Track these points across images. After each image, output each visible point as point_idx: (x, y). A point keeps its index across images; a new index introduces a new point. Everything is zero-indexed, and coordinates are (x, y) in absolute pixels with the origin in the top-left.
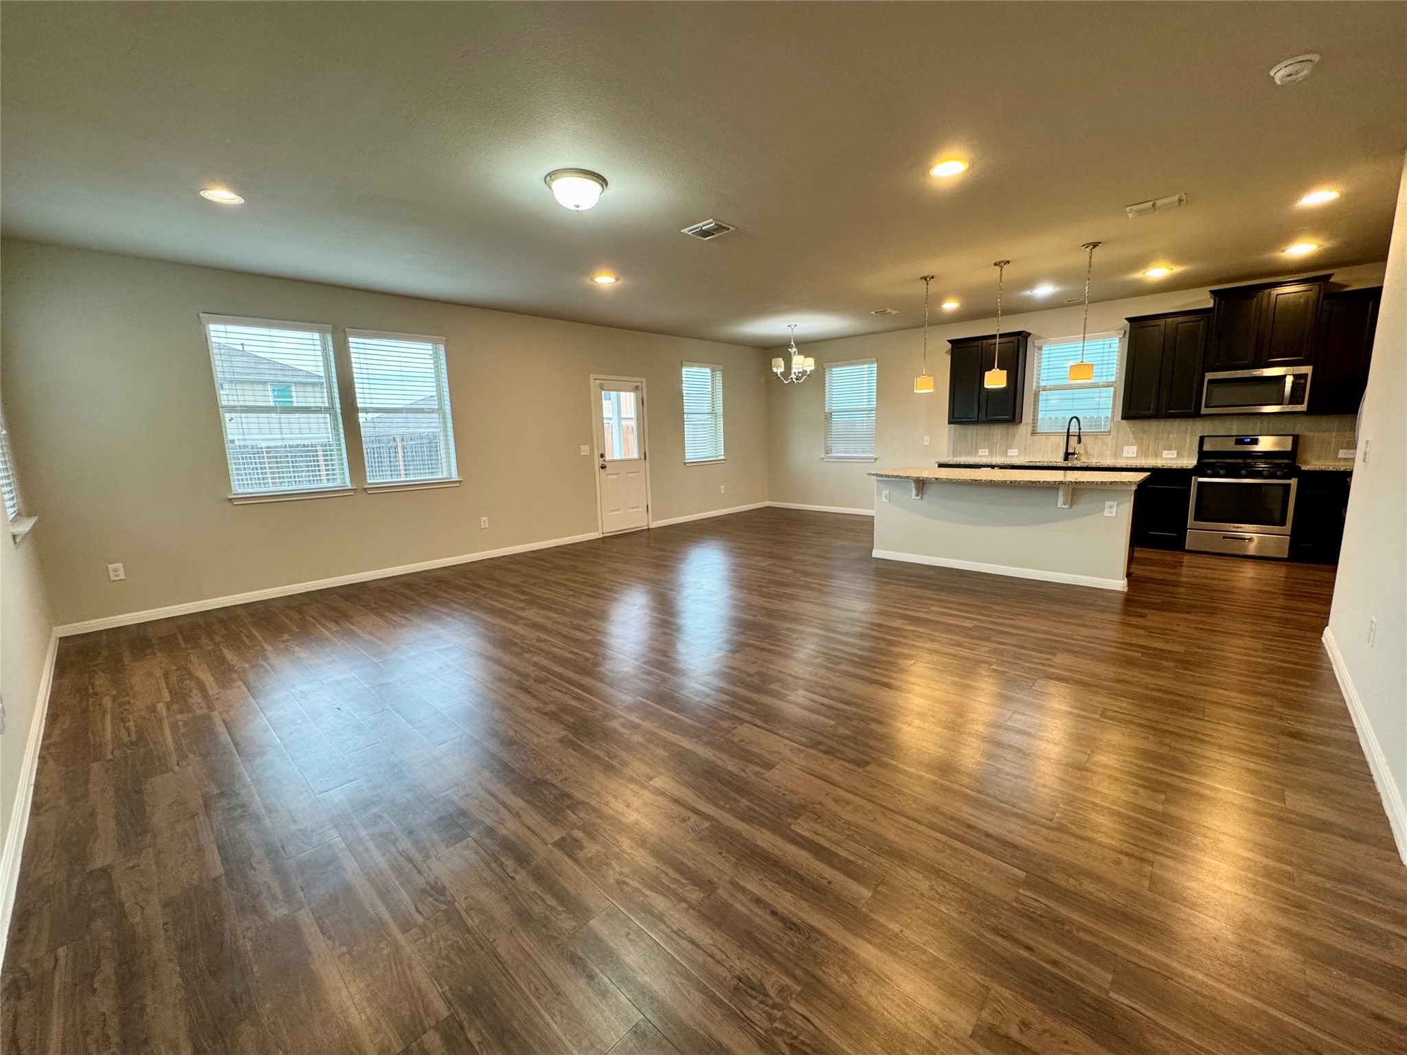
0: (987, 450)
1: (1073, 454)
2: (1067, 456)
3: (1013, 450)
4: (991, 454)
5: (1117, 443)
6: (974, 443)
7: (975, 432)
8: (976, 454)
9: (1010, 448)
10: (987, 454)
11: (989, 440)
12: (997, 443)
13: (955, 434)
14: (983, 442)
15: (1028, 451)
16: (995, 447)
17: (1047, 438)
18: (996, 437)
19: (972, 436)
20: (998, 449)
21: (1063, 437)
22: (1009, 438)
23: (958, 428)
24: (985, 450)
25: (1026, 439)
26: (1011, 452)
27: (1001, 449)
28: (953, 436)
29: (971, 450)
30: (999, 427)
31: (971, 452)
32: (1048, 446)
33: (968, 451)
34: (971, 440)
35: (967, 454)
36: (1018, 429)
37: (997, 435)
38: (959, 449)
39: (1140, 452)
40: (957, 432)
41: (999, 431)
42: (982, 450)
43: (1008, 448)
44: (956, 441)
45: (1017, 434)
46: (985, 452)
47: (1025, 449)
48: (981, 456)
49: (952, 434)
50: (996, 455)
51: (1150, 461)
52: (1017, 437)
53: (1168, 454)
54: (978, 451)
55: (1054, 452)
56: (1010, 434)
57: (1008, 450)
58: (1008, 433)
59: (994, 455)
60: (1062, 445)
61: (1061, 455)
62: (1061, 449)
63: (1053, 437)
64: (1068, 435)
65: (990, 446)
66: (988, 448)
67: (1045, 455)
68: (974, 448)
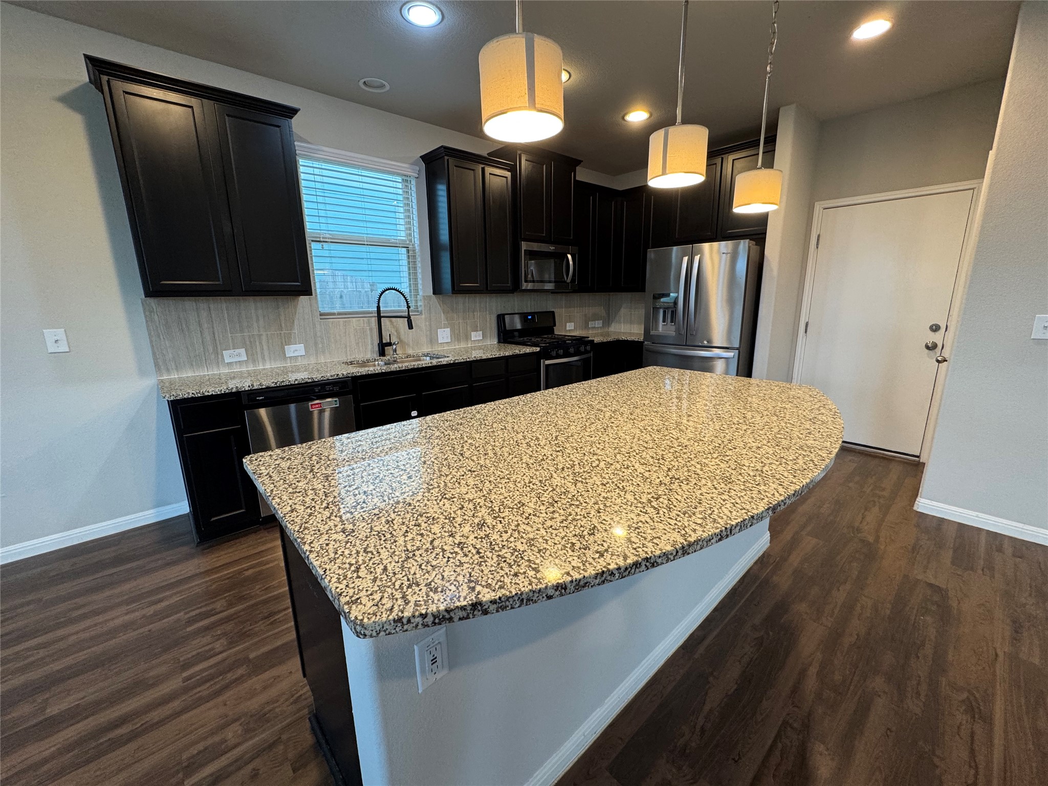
0: (243, 351)
1: (390, 344)
2: (383, 348)
3: (293, 347)
4: (252, 357)
5: (430, 325)
6: (208, 338)
7: (204, 314)
8: (218, 360)
9: (289, 343)
10: (244, 358)
11: (242, 331)
12: (260, 336)
13: (149, 320)
14: (230, 335)
15: (320, 346)
16: (257, 343)
17: (345, 322)
18: (255, 325)
19: (200, 325)
20: (265, 347)
21: (368, 320)
22: (283, 325)
23: (154, 307)
24: (237, 351)
25: (314, 325)
26: (292, 351)
27: (271, 346)
28: (148, 326)
29: (203, 353)
30: (259, 304)
31: (204, 359)
32: (349, 334)
33: (198, 358)
34: (199, 332)
35: (194, 364)
36: (295, 307)
37: (258, 320)
38: (171, 355)
39: (453, 336)
40: (156, 317)
41: (260, 312)
42: (231, 351)
43: (284, 343)
44: (159, 336)
45: (297, 317)
46: (239, 355)
47: (316, 344)
48: (230, 364)
49: (147, 321)
50: (263, 358)
51: (463, 345)
52: (296, 322)
53: (476, 336)
54: (222, 355)
55: (360, 344)
56: (282, 318)
57: (286, 347)
58: (279, 315)
59: (260, 359)
60: (369, 332)
61: (370, 347)
62: (369, 338)
63: (354, 319)
64: (380, 317)
65: (248, 343)
66: (244, 345)
67: (348, 349)
68: (211, 349)
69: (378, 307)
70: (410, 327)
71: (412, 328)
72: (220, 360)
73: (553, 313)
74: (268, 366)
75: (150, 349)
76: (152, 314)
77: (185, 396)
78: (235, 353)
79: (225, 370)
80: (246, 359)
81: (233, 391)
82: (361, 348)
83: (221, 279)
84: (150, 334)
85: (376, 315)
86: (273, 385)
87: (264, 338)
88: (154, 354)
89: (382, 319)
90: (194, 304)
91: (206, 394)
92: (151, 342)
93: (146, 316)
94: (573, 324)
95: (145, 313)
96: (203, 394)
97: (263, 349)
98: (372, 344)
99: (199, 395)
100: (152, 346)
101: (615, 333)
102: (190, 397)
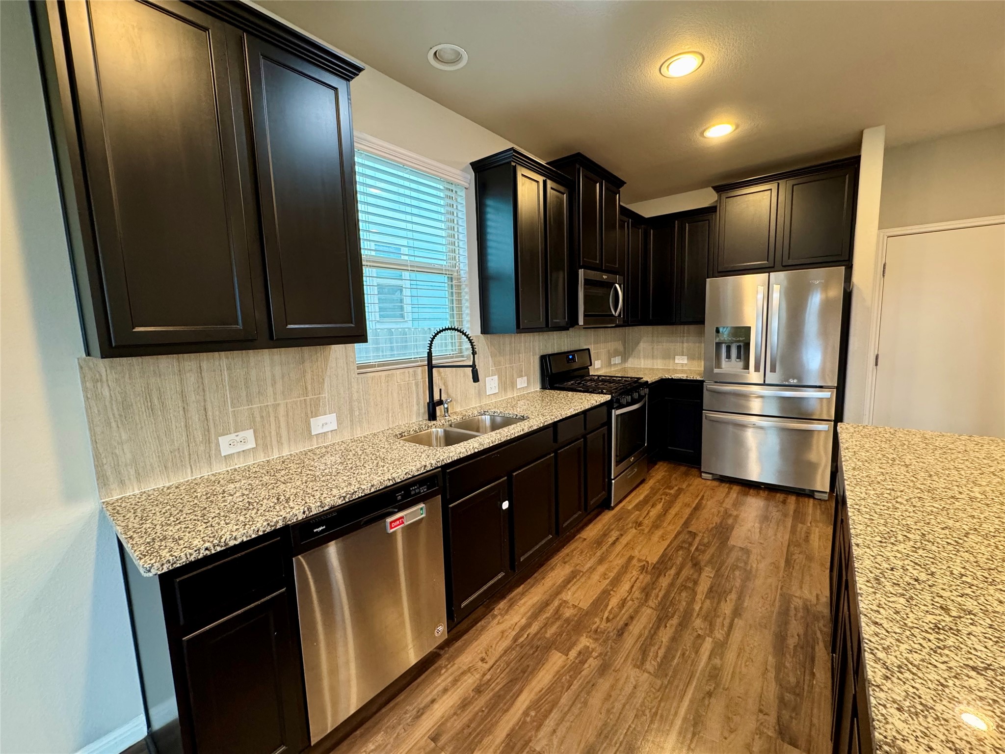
0: (249, 434)
2: (433, 408)
3: (321, 419)
4: (263, 441)
6: (195, 417)
7: (191, 379)
8: (211, 453)
9: (316, 415)
10: (251, 444)
11: (250, 401)
12: (276, 406)
13: (91, 396)
14: (230, 410)
15: (357, 413)
16: (272, 419)
17: (388, 376)
18: (270, 390)
19: (183, 396)
20: (283, 425)
21: (415, 372)
22: (309, 387)
23: (104, 374)
24: (242, 434)
25: (350, 383)
26: (321, 425)
27: (291, 421)
28: (88, 408)
29: (185, 444)
30: (276, 358)
31: (186, 453)
32: (392, 393)
33: (176, 453)
34: (181, 409)
35: (170, 464)
36: (326, 360)
37: (274, 383)
38: (129, 456)
39: (500, 384)
40: (106, 392)
41: (278, 370)
42: (233, 436)
43: (310, 415)
44: (109, 424)
45: (328, 373)
46: (244, 441)
47: (351, 411)
48: (228, 457)
49: (87, 398)
50: (279, 442)
51: (510, 395)
52: (327, 380)
53: (521, 383)
54: (218, 444)
55: (405, 406)
56: (309, 376)
57: (311, 419)
58: (305, 372)
59: (274, 443)
60: (414, 388)
61: (415, 408)
62: (415, 396)
63: (398, 372)
64: (431, 367)
65: (258, 419)
66: (252, 425)
67: (390, 415)
68: (199, 437)
69: (430, 354)
70: (476, 379)
71: (478, 381)
72: (213, 452)
73: (588, 350)
74: (286, 453)
75: (90, 448)
76: (99, 384)
77: (192, 559)
78: (238, 439)
79: (220, 468)
80: (255, 446)
81: (278, 527)
82: (405, 412)
83: (240, 321)
84: (91, 422)
85: (426, 363)
86: (340, 502)
87: (282, 411)
88: (97, 456)
89: (434, 370)
90: (175, 364)
91: (232, 543)
92: (93, 434)
93: (85, 390)
94: (600, 361)
95: (84, 382)
96: (226, 544)
97: (279, 427)
98: (418, 404)
99: (219, 549)
100: (95, 442)
101: (633, 369)
102: (201, 556)
